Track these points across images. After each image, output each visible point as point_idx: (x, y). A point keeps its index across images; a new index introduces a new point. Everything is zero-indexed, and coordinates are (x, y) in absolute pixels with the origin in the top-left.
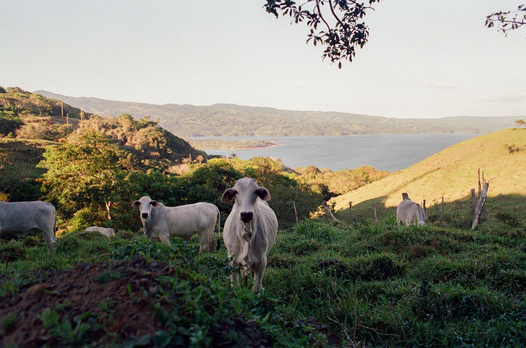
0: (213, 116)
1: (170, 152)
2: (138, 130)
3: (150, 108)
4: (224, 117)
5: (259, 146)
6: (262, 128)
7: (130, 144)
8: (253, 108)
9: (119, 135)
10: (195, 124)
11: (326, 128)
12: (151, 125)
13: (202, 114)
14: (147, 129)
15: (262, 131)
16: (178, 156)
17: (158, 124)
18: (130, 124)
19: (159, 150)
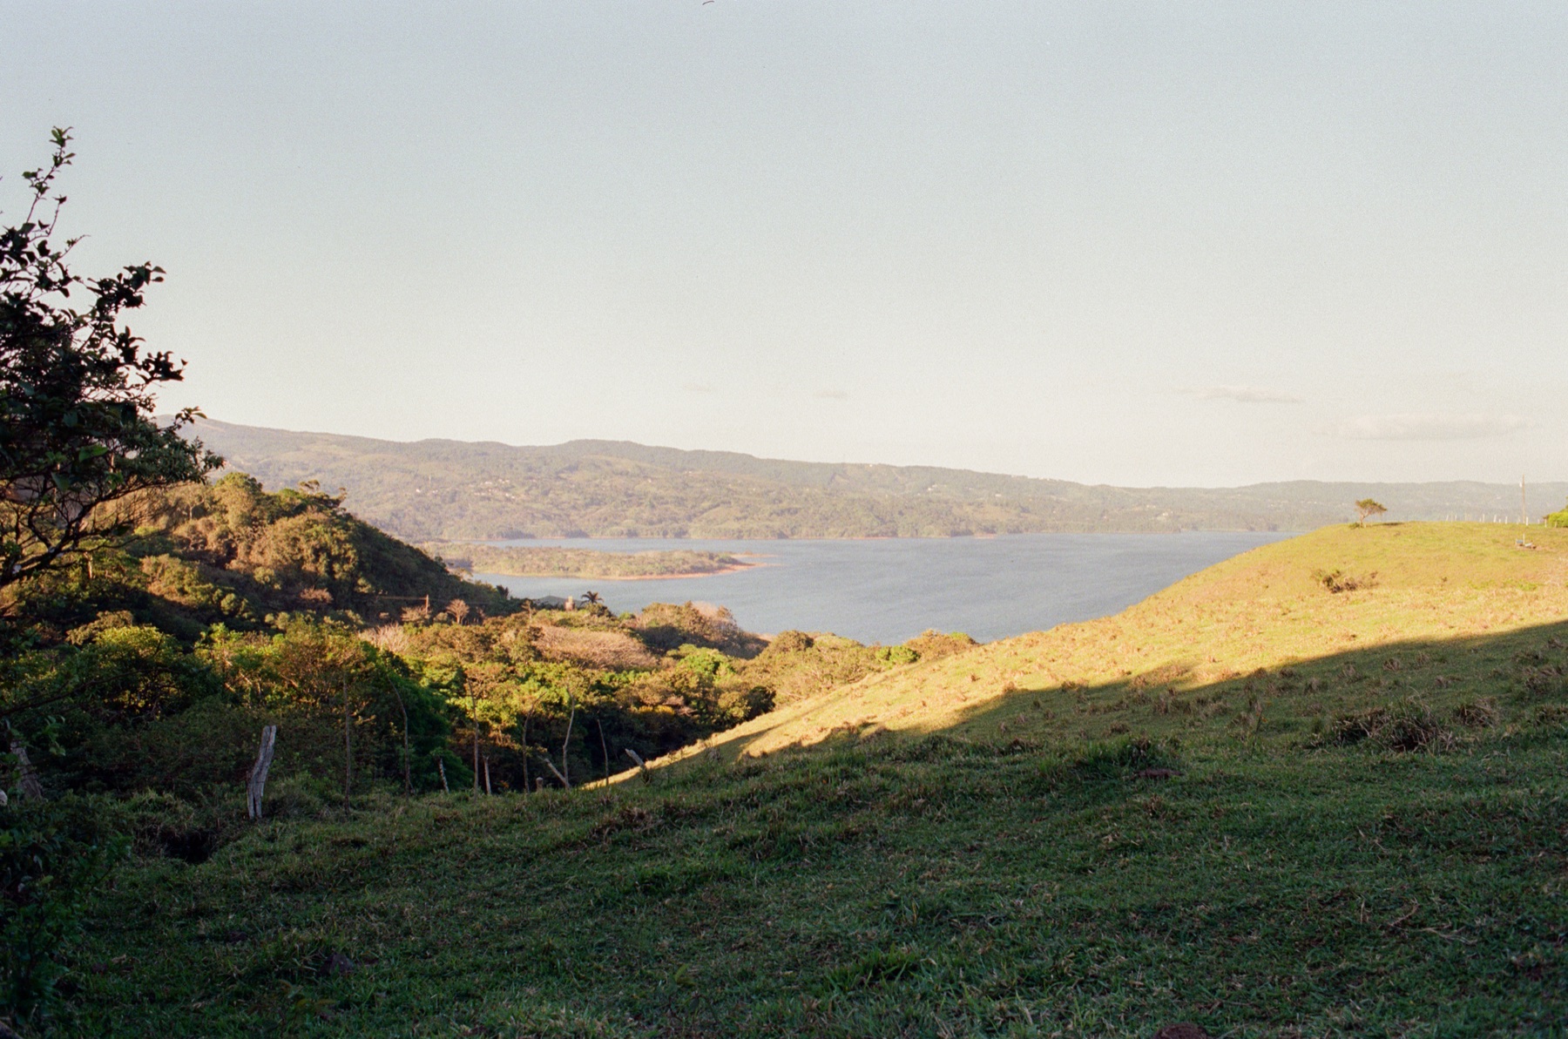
0: (563, 475)
1: (365, 590)
2: (272, 522)
3: (375, 451)
4: (597, 482)
5: (695, 570)
6: (711, 514)
7: (242, 566)
8: (685, 453)
9: (211, 537)
10: (508, 500)
11: (901, 513)
12: (315, 508)
13: (530, 470)
14: (300, 520)
15: (709, 522)
16: (394, 603)
17: (341, 506)
18: (250, 504)
19: (332, 584)
